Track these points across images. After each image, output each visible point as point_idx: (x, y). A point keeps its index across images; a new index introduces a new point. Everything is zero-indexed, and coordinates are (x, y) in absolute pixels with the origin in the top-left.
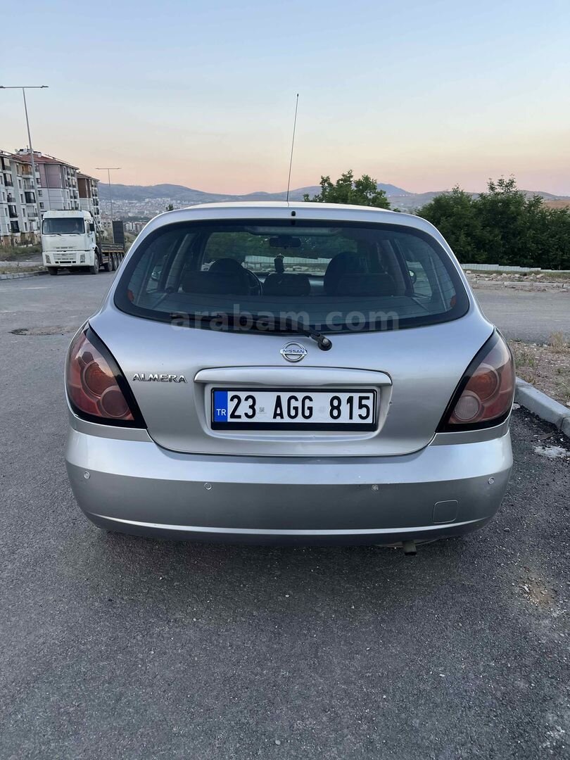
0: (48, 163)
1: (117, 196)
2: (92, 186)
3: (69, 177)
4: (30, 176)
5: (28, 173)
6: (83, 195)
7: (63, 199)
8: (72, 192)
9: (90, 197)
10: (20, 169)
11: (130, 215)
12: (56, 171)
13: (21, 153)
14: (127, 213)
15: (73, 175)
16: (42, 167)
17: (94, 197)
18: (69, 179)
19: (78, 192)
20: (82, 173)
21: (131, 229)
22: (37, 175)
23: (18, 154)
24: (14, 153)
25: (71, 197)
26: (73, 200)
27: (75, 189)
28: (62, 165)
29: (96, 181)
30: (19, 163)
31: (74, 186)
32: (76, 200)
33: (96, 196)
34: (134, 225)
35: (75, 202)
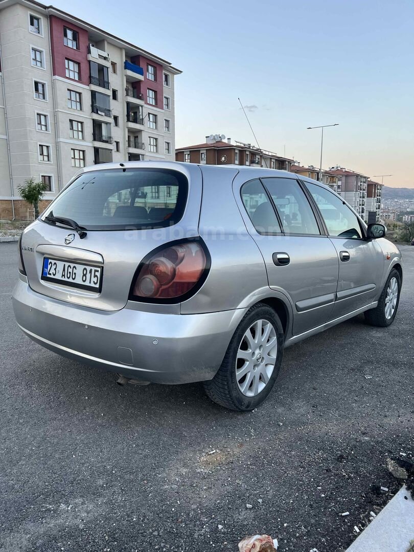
0: (348, 175)
1: (400, 196)
2: (378, 189)
3: (361, 184)
4: (334, 184)
5: (333, 182)
6: (369, 195)
7: (354, 198)
8: (362, 194)
9: (374, 197)
10: (329, 180)
11: (408, 210)
12: (353, 180)
13: (332, 169)
14: (406, 209)
15: (364, 182)
16: (344, 178)
17: (378, 197)
18: (361, 185)
19: (366, 194)
20: (372, 181)
21: (407, 220)
22: (340, 183)
23: (330, 170)
24: (328, 170)
25: (360, 197)
26: (361, 199)
27: (364, 192)
28: (357, 176)
29: (381, 186)
30: (329, 176)
31: (364, 190)
32: (364, 199)
33: (380, 196)
34: (409, 218)
35: (363, 200)
